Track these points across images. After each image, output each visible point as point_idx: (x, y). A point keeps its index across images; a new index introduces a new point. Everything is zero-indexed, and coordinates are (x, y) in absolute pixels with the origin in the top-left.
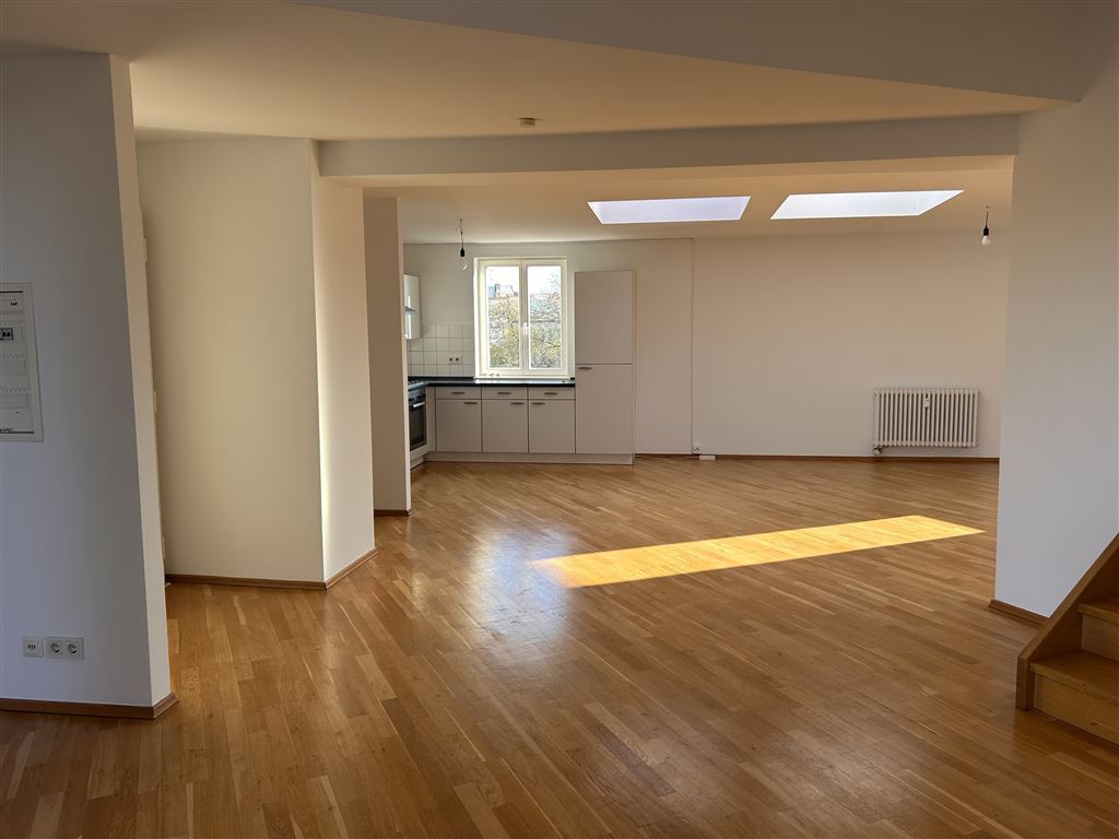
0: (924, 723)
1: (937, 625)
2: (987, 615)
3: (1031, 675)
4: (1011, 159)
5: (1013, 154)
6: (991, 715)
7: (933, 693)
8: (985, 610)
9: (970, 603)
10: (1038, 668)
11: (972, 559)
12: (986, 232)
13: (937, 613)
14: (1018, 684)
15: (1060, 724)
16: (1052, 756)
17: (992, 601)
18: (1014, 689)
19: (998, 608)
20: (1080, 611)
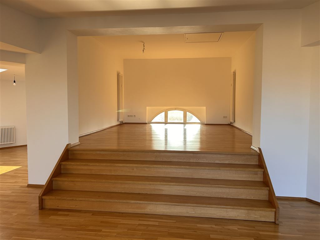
0: (15, 223)
1: (13, 196)
2: (27, 189)
3: (42, 199)
4: (24, 65)
5: (24, 63)
6: (33, 214)
7: (15, 214)
8: (26, 188)
9: (22, 187)
10: (44, 197)
11: (20, 175)
12: (15, 82)
13: (13, 192)
14: (39, 203)
15: (50, 209)
16: (50, 218)
17: (28, 185)
18: (38, 205)
19: (30, 186)
20: (52, 180)
